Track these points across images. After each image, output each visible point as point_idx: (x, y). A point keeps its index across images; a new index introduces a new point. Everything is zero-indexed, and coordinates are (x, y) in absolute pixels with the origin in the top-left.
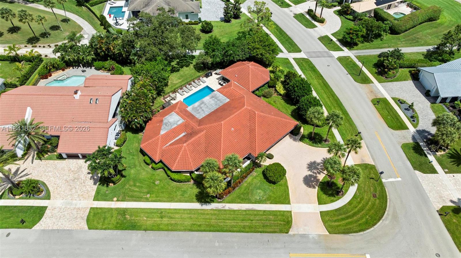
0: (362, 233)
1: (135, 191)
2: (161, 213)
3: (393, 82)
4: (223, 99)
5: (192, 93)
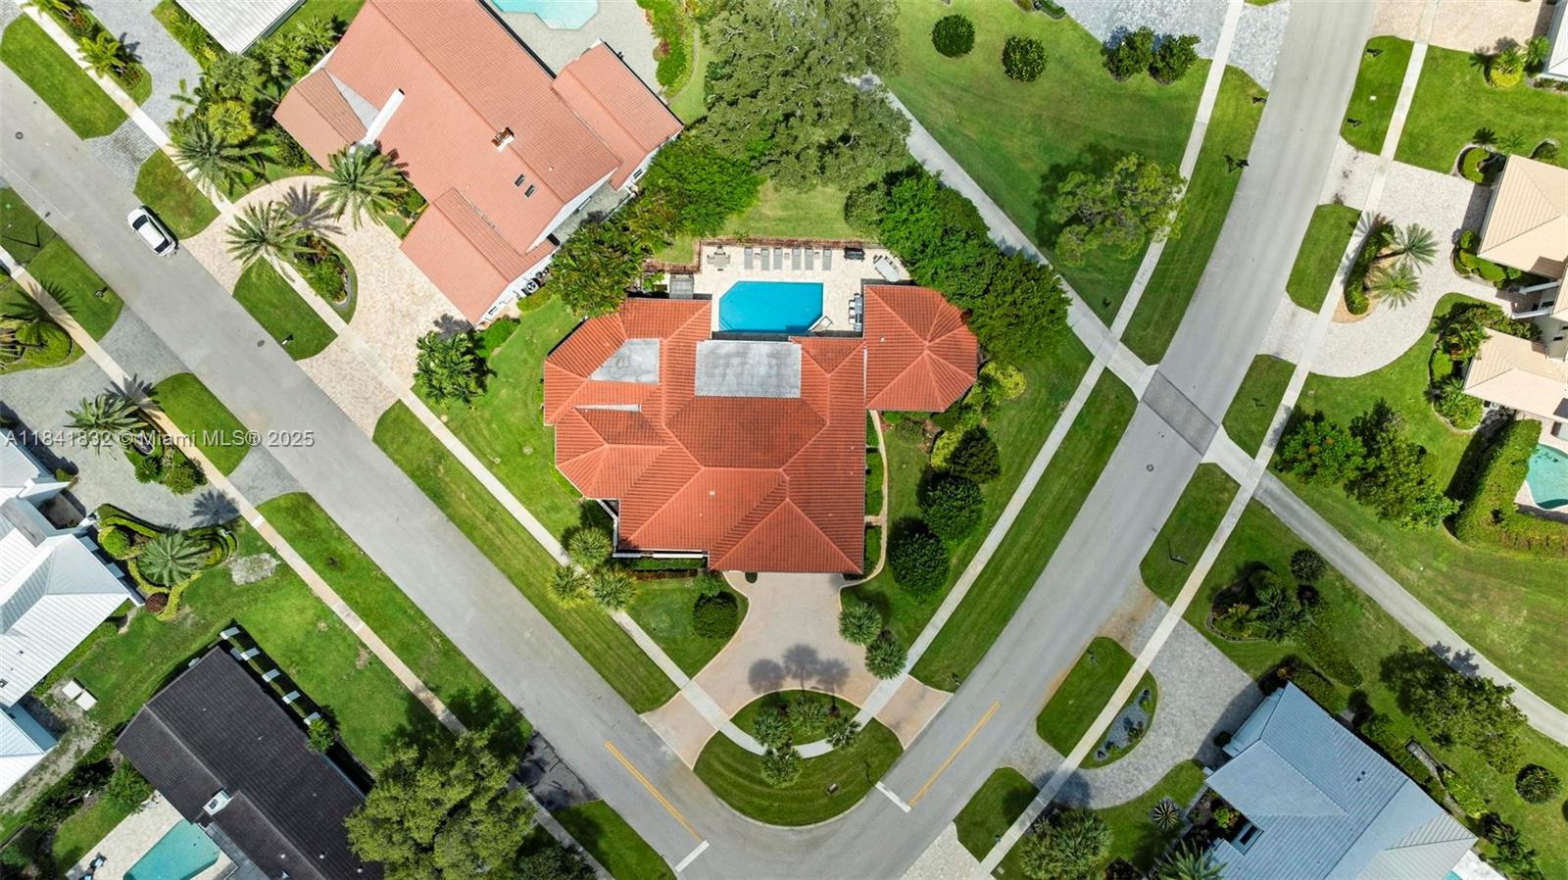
0: (738, 813)
1: (482, 435)
2: (494, 510)
3: (1210, 644)
4: (792, 380)
5: (773, 276)
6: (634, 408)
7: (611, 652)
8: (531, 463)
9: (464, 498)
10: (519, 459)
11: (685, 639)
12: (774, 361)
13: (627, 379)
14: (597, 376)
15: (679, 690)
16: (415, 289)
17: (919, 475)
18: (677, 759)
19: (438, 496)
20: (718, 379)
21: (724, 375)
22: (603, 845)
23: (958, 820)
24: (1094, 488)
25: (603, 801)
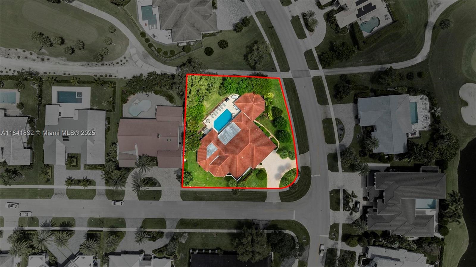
0: (295, 201)
1: (199, 183)
2: (212, 193)
3: (341, 104)
4: (237, 128)
5: (218, 115)
6: (218, 156)
7: (251, 197)
8: (210, 180)
9: (205, 195)
10: (208, 181)
11: (260, 183)
12: (232, 128)
13: (213, 153)
14: (208, 157)
15: (267, 192)
16: (166, 172)
17: (271, 123)
18: (277, 202)
19: (201, 199)
20: (226, 139)
21: (226, 138)
22: (279, 227)
23: (329, 169)
24: (299, 98)
25: (273, 220)
